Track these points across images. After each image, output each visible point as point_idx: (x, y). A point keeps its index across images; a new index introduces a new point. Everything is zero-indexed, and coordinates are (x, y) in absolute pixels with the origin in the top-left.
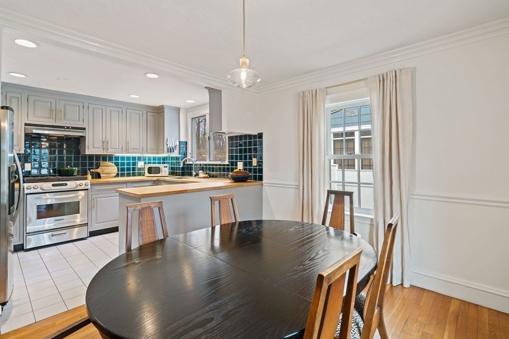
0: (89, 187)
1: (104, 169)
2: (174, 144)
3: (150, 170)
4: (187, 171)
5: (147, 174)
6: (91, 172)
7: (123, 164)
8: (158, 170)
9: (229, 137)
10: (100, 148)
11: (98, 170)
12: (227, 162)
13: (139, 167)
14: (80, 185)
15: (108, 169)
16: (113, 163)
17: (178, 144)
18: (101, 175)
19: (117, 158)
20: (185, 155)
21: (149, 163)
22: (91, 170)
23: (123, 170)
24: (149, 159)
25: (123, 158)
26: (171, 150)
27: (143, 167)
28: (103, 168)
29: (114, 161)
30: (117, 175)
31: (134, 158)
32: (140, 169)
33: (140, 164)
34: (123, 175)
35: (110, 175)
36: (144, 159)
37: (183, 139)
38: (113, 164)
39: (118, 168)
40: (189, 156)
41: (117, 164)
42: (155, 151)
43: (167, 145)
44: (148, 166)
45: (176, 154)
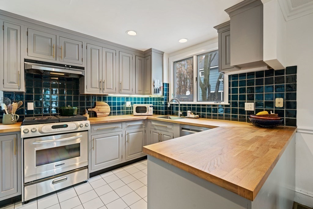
0: (89, 128)
1: (100, 108)
2: (159, 85)
3: (138, 110)
4: (169, 111)
5: (135, 113)
6: (88, 111)
7: (114, 104)
8: (144, 110)
9: (229, 76)
10: (97, 88)
11: (94, 110)
12: (226, 102)
13: (127, 106)
14: (80, 126)
15: (103, 108)
16: (106, 102)
17: (162, 86)
18: (97, 114)
19: (110, 98)
20: (167, 95)
21: (135, 103)
22: (89, 110)
23: (114, 109)
24: (135, 98)
25: (114, 98)
26: (157, 91)
27: (130, 106)
28: (98, 107)
29: (107, 101)
30: (110, 114)
31: (123, 98)
32: (127, 108)
33: (128, 104)
34: (114, 114)
35: (105, 114)
36: (131, 98)
37: (166, 81)
38: (107, 104)
39: (111, 108)
40: (171, 97)
41: (110, 104)
42: (141, 92)
43: (154, 86)
44: (135, 106)
45: (160, 95)
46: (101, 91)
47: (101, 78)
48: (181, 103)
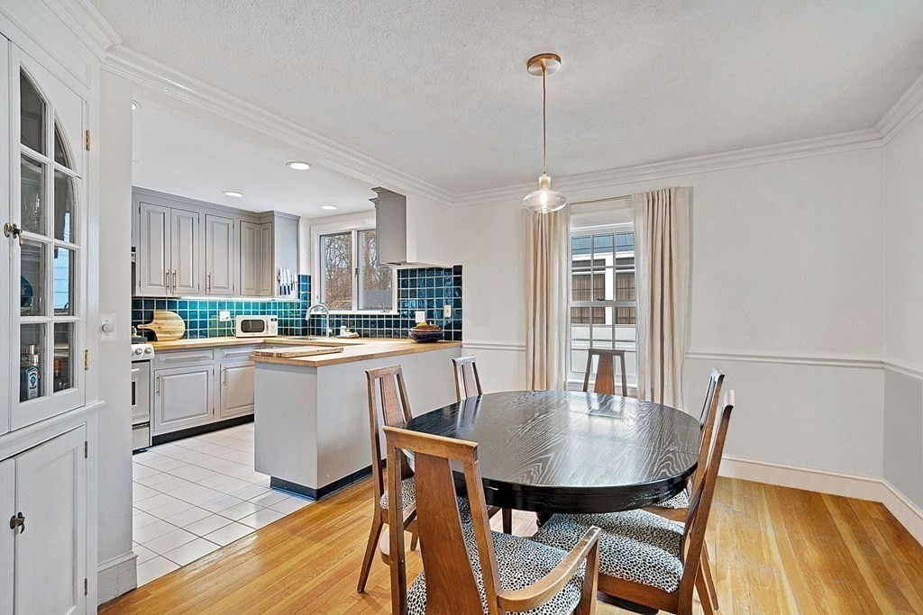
0: (152, 356)
1: (162, 324)
2: (289, 279)
3: (246, 326)
4: (312, 327)
5: (239, 332)
6: (138, 329)
7: (194, 315)
8: (258, 326)
9: (399, 271)
11: (149, 326)
12: (394, 312)
13: (221, 320)
14: (136, 352)
15: (170, 324)
16: (176, 312)
17: (296, 280)
18: (157, 335)
19: (183, 304)
20: (308, 297)
21: (240, 313)
22: (139, 326)
23: (193, 325)
24: (239, 305)
25: (193, 304)
26: (285, 291)
27: (228, 320)
28: (159, 321)
29: (178, 310)
30: (185, 336)
31: (213, 304)
32: (222, 324)
33: (224, 315)
34: (193, 334)
35: (173, 335)
36: (230, 305)
37: (303, 272)
38: (177, 315)
39: (186, 322)
40: (315, 302)
41: (183, 315)
42: (253, 292)
43: (279, 281)
44: (239, 319)
45: (292, 297)
46: (169, 291)
47: (168, 268)
48: (332, 312)
